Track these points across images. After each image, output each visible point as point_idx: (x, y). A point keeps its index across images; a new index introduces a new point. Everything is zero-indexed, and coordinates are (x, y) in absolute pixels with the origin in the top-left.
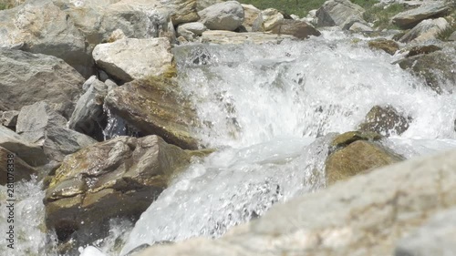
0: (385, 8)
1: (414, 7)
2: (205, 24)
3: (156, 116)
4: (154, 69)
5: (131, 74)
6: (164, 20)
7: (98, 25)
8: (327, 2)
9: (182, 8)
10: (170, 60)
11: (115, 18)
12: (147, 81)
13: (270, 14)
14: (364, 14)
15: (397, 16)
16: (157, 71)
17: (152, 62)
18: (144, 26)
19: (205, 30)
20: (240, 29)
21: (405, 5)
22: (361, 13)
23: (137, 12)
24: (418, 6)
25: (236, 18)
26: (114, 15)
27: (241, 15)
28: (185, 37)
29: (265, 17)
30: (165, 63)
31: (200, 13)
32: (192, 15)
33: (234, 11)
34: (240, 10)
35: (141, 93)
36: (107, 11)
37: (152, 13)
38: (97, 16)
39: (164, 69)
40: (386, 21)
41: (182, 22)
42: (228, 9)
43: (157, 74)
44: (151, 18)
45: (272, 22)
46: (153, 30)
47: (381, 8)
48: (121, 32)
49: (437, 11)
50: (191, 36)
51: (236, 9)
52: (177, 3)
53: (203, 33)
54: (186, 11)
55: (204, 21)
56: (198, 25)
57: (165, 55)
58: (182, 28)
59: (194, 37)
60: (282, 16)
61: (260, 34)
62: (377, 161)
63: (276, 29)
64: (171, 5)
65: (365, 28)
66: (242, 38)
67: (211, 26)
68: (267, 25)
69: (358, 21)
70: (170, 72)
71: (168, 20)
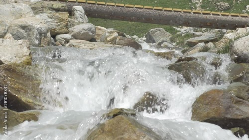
0: (183, 35)
1: (199, 36)
2: (72, 36)
3: (13, 87)
4: (18, 59)
5: (3, 61)
6: (45, 31)
7: (6, 31)
8: (152, 30)
9: (59, 25)
10: (28, 54)
11: (17, 28)
12: (11, 66)
13: (111, 33)
14: (171, 38)
15: (189, 40)
16: (20, 60)
17: (17, 54)
18: (33, 34)
19: (72, 39)
20: (92, 40)
21: (194, 34)
22: (170, 37)
23: (30, 26)
24: (201, 35)
25: (91, 34)
26: (16, 26)
27: (93, 32)
28: (60, 42)
29: (107, 35)
30: (25, 56)
31: (70, 29)
32: (65, 30)
33: (90, 29)
34: (93, 29)
35: (5, 73)
36: (12, 24)
37: (38, 26)
38: (6, 26)
39: (24, 59)
40: (182, 43)
41: (59, 34)
42: (86, 28)
43: (19, 62)
44: (38, 30)
45: (111, 38)
46: (38, 36)
47: (180, 36)
48: (11, 36)
49: (211, 39)
50: (63, 42)
51: (91, 28)
52: (57, 23)
53: (70, 41)
54: (61, 27)
55: (72, 34)
56: (68, 36)
57: (26, 51)
58: (58, 37)
59: (65, 43)
60: (117, 34)
61: (103, 44)
62: (129, 130)
63: (113, 42)
64: (53, 24)
65: (170, 45)
66: (92, 45)
67: (75, 37)
68: (108, 39)
69: (166, 41)
70: (27, 61)
71: (48, 32)
